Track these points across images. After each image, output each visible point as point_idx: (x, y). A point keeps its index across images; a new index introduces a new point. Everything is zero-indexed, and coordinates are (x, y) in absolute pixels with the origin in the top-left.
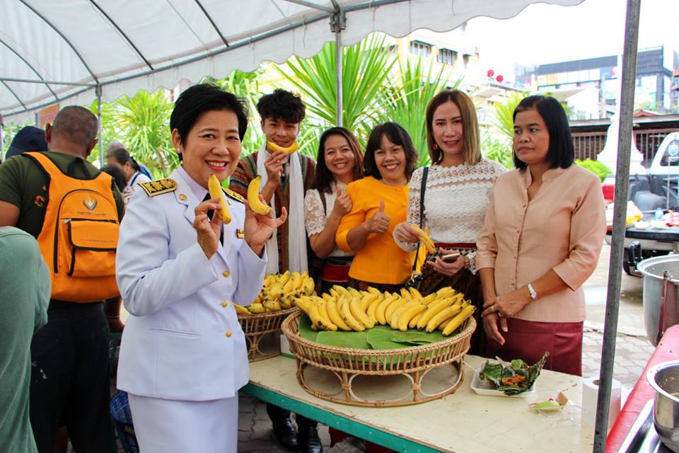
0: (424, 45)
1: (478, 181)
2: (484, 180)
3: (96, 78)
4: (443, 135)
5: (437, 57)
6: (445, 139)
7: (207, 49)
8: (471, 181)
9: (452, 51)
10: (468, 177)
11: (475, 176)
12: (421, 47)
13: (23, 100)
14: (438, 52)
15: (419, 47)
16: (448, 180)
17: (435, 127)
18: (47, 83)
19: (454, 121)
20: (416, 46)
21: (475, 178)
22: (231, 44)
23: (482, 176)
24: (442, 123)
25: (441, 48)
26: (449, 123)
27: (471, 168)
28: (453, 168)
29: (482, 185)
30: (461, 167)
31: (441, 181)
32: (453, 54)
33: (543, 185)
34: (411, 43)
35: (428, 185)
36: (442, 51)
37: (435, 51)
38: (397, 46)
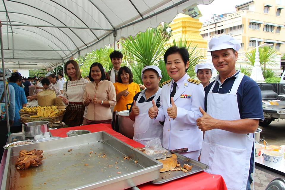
0: (257, 24)
1: (80, 84)
2: (82, 84)
3: (78, 49)
4: (70, 72)
5: (264, 29)
6: (71, 73)
7: (95, 41)
8: (78, 85)
9: (271, 26)
10: (77, 84)
11: (79, 83)
12: (255, 25)
13: (67, 55)
14: (264, 27)
15: (254, 25)
16: (72, 85)
17: (68, 71)
18: (63, 51)
19: (73, 68)
20: (253, 24)
21: (79, 84)
22: (100, 39)
23: (81, 83)
24: (69, 69)
25: (266, 24)
26: (71, 69)
27: (78, 81)
28: (74, 81)
29: (81, 86)
30: (76, 81)
31: (70, 85)
32: (272, 27)
33: (99, 86)
34: (250, 23)
35: (68, 86)
36: (266, 26)
37: (262, 26)
38: (243, 25)
